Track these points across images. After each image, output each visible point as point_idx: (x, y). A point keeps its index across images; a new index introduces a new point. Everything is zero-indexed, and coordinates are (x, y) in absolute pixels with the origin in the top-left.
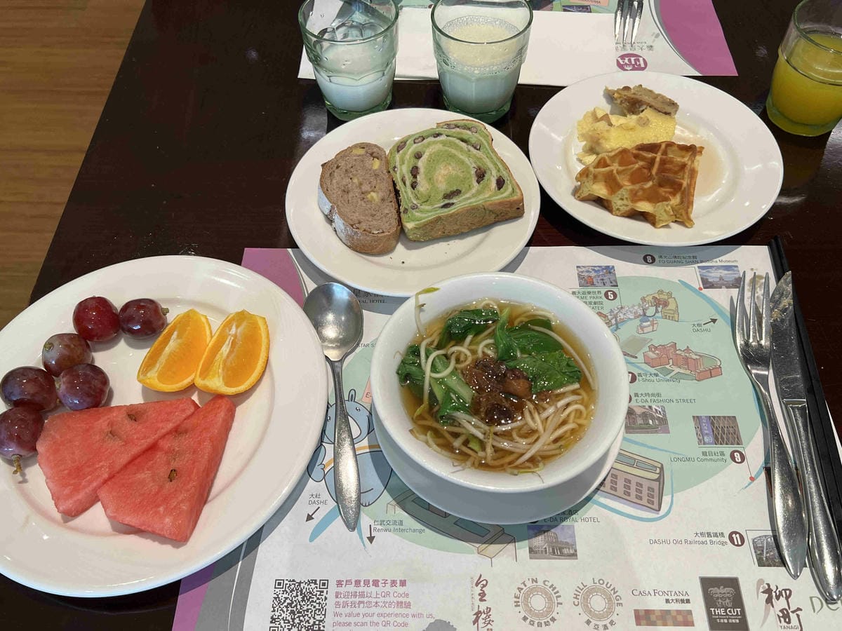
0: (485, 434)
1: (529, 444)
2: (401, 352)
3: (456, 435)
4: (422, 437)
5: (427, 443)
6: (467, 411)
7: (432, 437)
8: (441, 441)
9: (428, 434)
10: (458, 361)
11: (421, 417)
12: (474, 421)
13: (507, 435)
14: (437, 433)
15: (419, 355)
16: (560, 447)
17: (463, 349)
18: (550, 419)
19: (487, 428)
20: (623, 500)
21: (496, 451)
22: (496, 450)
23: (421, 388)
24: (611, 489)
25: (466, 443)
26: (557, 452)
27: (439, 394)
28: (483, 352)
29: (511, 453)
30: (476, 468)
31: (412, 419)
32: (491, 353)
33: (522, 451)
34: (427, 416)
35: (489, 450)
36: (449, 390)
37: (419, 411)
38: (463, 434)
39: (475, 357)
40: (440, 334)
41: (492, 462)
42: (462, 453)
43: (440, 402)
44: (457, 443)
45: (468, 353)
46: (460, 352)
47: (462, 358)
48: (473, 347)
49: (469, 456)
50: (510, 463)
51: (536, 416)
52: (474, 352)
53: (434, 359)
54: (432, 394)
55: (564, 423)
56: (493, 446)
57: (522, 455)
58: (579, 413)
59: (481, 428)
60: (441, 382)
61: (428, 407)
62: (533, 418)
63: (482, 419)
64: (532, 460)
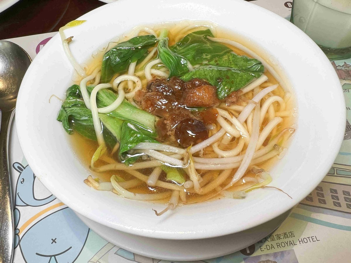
0: (182, 159)
1: (238, 155)
2: (60, 97)
3: (148, 172)
4: (105, 185)
5: (113, 189)
6: (152, 138)
7: (118, 182)
8: (131, 183)
9: (112, 179)
10: (126, 90)
11: (100, 162)
12: (165, 147)
13: (208, 152)
14: (124, 176)
15: (80, 96)
16: (275, 147)
17: (129, 77)
18: (249, 121)
19: (182, 151)
20: (337, 213)
21: (202, 176)
22: (202, 173)
23: (91, 130)
24: (320, 202)
25: (163, 176)
26: (274, 153)
27: (115, 131)
28: (152, 75)
29: (220, 172)
30: (186, 203)
31: (90, 167)
32: (161, 73)
33: (234, 166)
34: (107, 159)
35: (194, 177)
36: (125, 121)
37: (95, 157)
38: (155, 167)
39: (145, 82)
40: (100, 71)
41: (202, 190)
42: (161, 190)
43: (118, 138)
44: (152, 180)
45: (136, 79)
46: (126, 81)
47: (130, 86)
48: (140, 73)
49: (171, 191)
50: (223, 185)
51: (234, 120)
52: (142, 78)
53: (98, 93)
54: (106, 132)
55: (265, 122)
56: (198, 171)
57: (234, 171)
58: (277, 105)
59: (176, 153)
60: (113, 116)
61: (105, 149)
62: (231, 124)
63: (174, 144)
64: (249, 172)
